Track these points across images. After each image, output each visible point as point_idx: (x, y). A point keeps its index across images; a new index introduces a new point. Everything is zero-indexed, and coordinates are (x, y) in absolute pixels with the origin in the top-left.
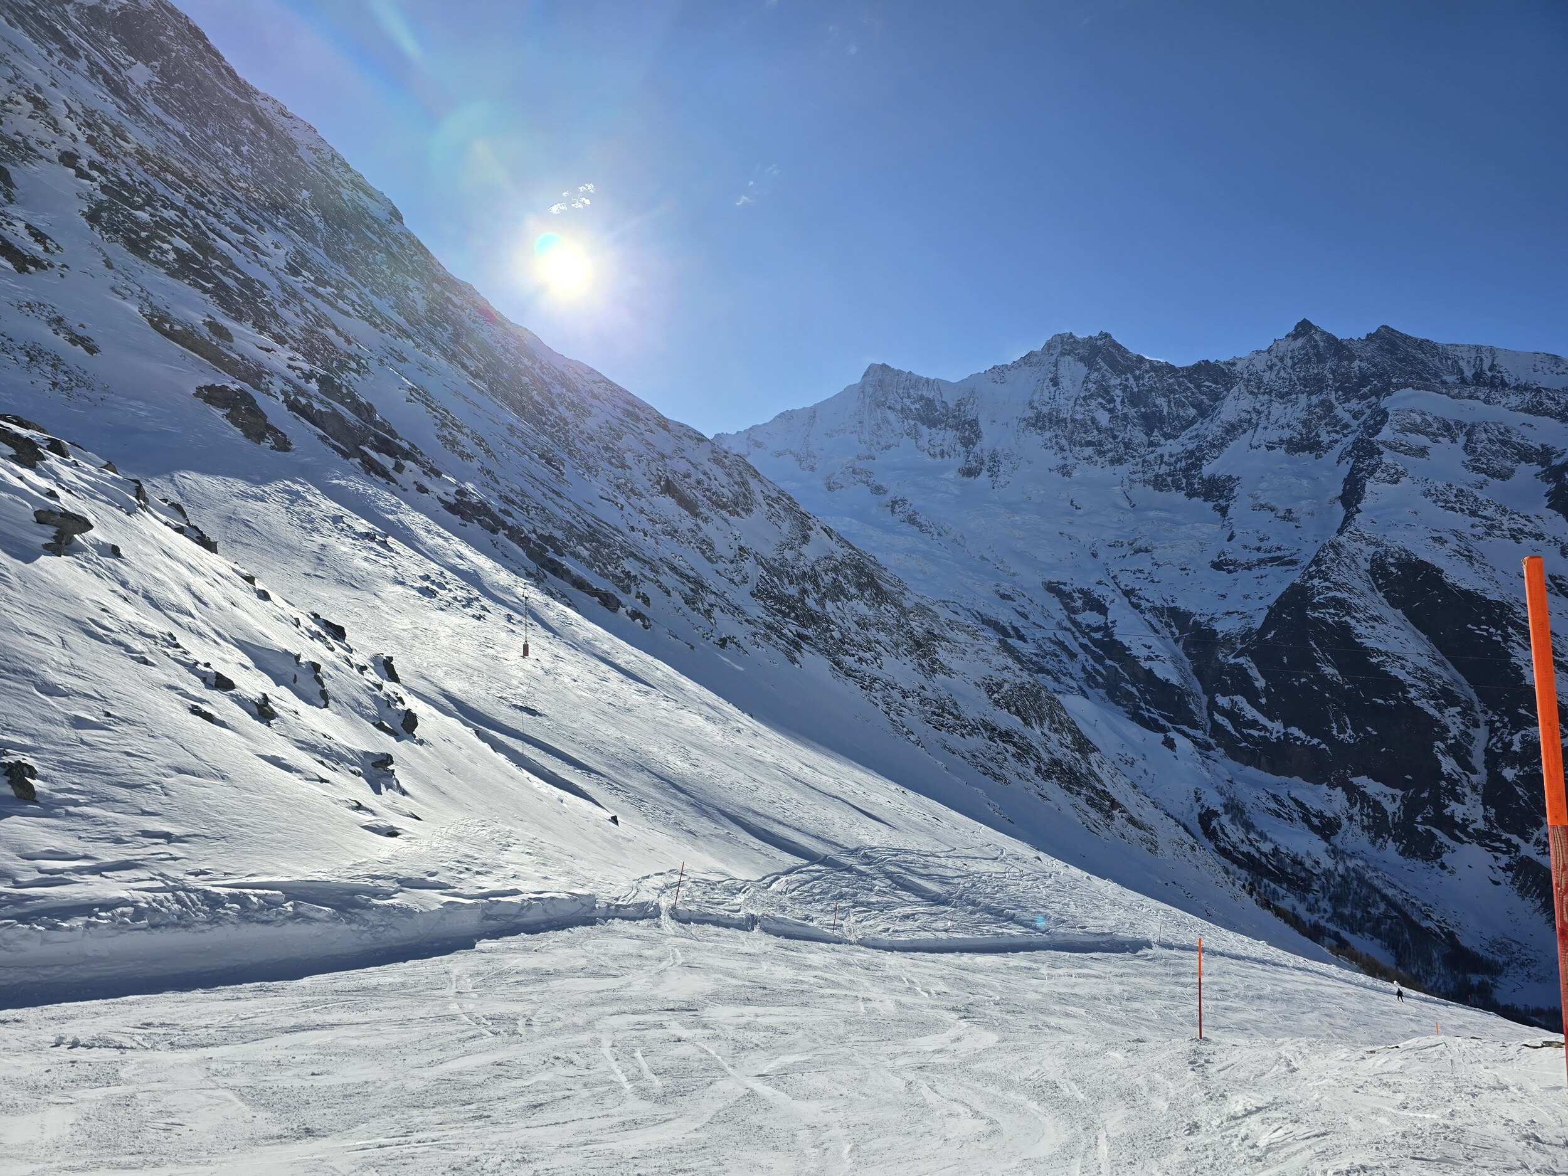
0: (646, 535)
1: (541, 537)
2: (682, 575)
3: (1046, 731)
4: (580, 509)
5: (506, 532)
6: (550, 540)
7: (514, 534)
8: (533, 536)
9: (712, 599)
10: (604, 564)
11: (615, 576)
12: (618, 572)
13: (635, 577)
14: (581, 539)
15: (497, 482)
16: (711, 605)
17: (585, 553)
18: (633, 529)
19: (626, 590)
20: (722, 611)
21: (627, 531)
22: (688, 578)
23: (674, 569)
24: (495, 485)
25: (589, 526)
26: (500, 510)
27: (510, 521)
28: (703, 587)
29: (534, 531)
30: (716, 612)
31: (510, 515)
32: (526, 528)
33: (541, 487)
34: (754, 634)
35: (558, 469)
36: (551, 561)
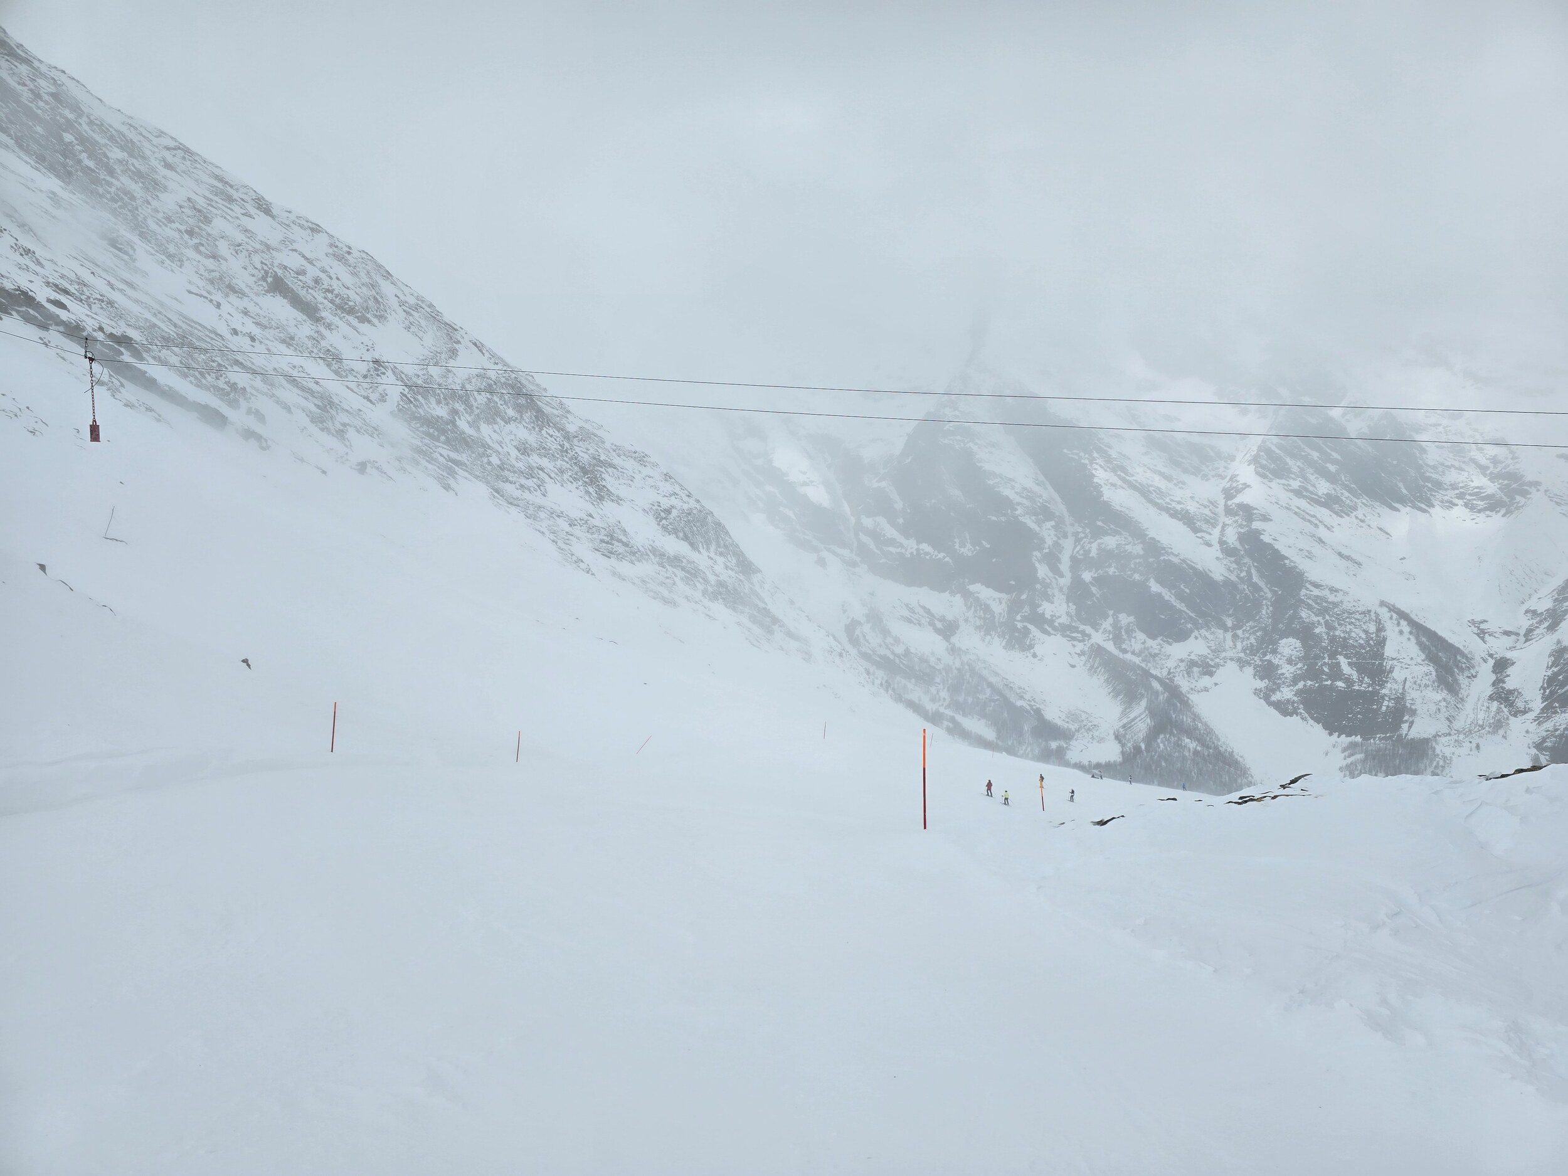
0: (253, 339)
1: (111, 336)
2: (303, 389)
3: (712, 555)
4: (162, 304)
5: (61, 329)
6: (124, 341)
7: (74, 331)
8: (100, 336)
9: (343, 418)
10: (201, 373)
11: (216, 388)
12: (221, 383)
13: (244, 389)
14: (167, 342)
15: (39, 263)
16: (344, 425)
17: (174, 360)
18: (235, 332)
19: (233, 404)
20: (358, 431)
21: (227, 335)
22: (311, 392)
23: (292, 381)
24: (38, 269)
25: (175, 326)
26: (49, 301)
27: (63, 315)
28: (331, 404)
29: (101, 329)
30: (351, 433)
31: (62, 306)
32: (90, 325)
33: (104, 275)
34: (399, 460)
35: (126, 253)
36: (128, 366)
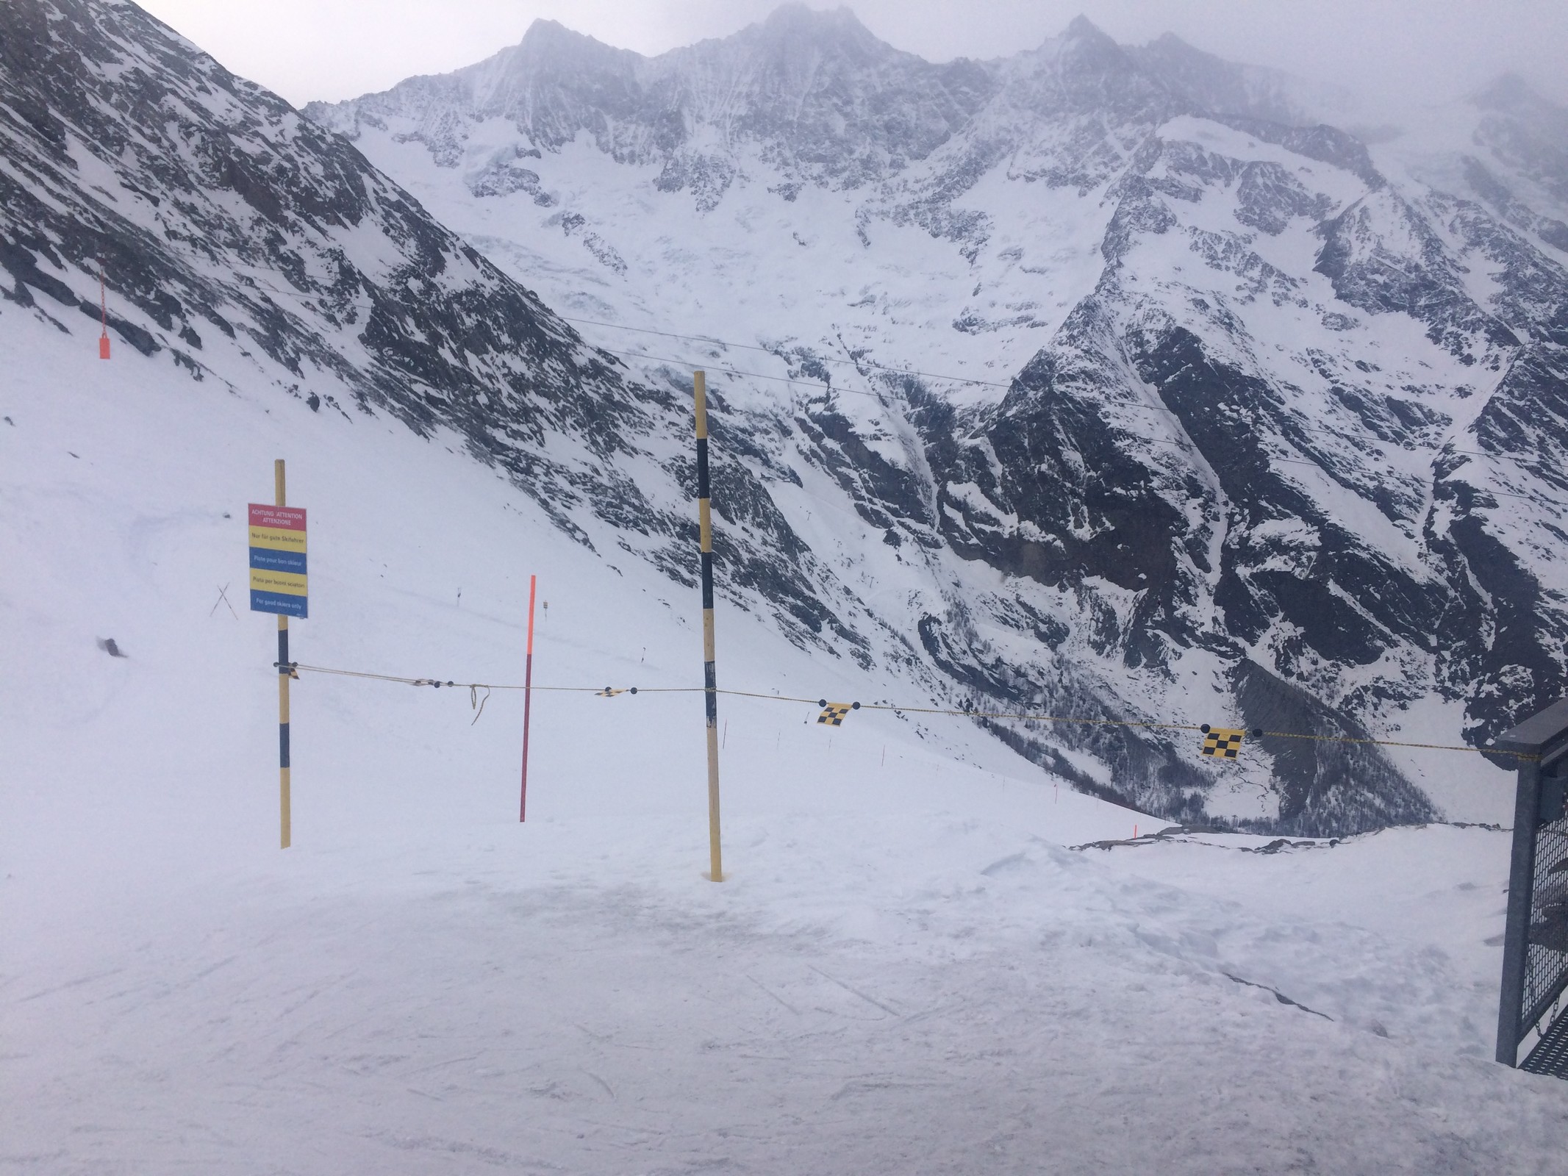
3: (748, 526)
9: (296, 342)
11: (146, 302)
12: (151, 297)
13: (178, 304)
16: (297, 352)
18: (174, 235)
19: (164, 323)
20: (314, 360)
21: (163, 238)
28: (283, 324)
30: (305, 363)
34: (361, 396)
